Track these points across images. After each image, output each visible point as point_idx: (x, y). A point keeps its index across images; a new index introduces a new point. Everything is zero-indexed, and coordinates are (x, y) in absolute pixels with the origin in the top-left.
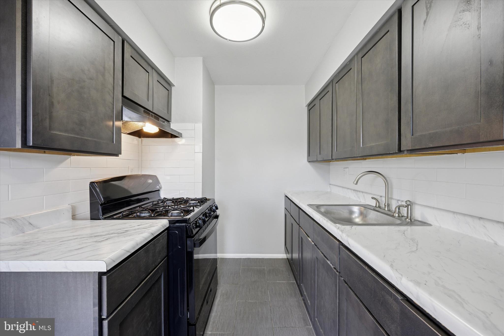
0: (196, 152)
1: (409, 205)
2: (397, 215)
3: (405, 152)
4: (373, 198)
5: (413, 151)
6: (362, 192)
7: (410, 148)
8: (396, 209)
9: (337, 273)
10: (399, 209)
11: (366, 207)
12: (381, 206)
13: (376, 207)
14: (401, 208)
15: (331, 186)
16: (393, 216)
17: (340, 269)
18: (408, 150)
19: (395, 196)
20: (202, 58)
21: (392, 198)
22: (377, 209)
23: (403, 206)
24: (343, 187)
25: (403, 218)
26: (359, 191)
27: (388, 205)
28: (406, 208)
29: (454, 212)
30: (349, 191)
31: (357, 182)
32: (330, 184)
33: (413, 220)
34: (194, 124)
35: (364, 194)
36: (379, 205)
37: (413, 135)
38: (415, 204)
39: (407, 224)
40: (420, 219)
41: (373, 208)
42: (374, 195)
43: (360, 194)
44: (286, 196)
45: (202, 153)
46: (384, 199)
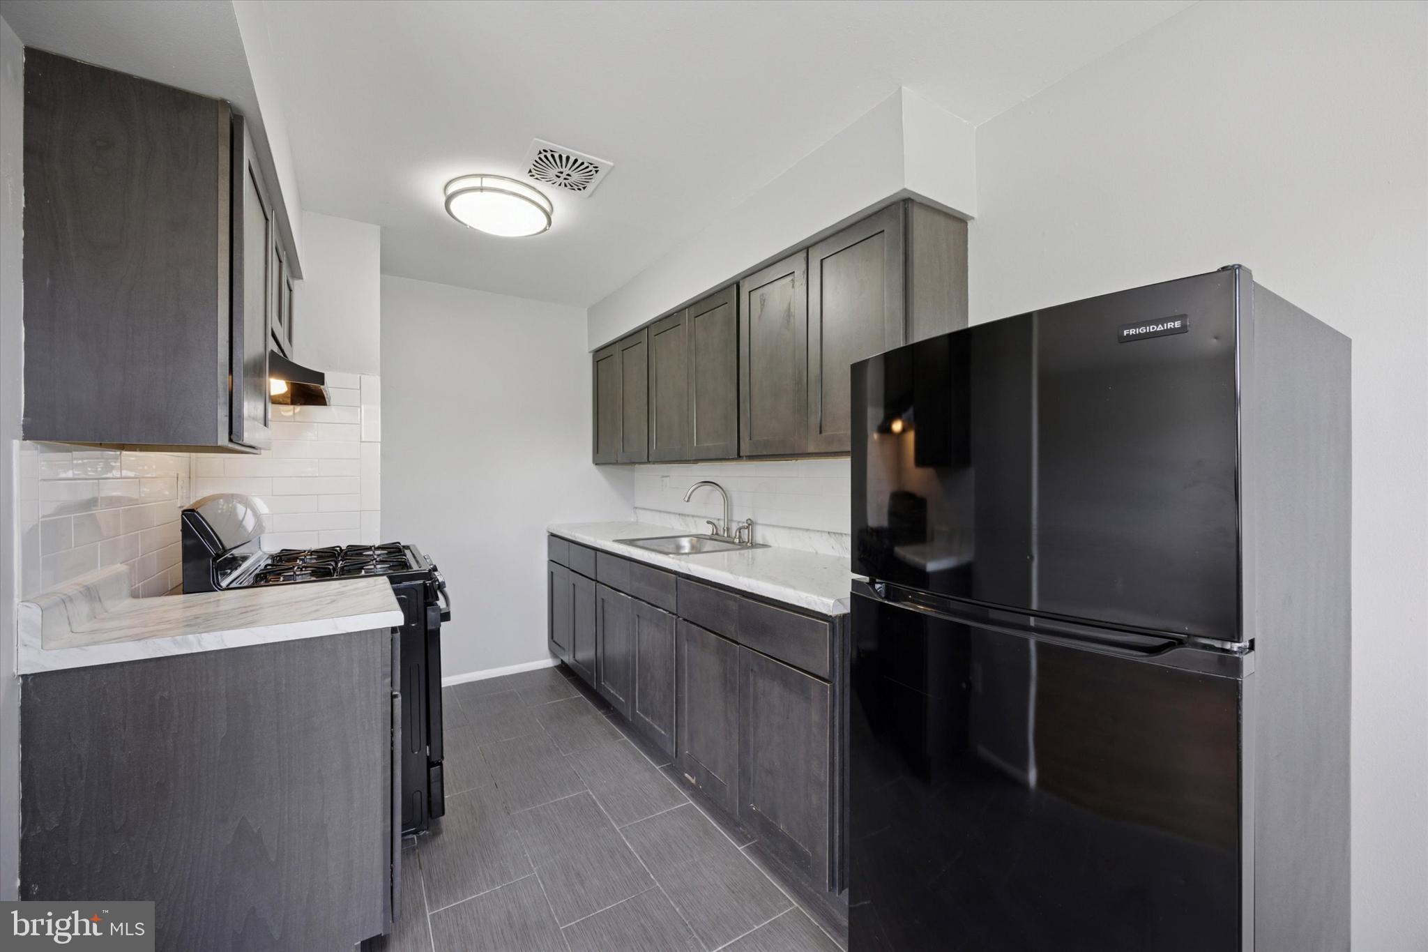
0: (363, 440)
1: (751, 524)
2: (737, 540)
3: (745, 458)
4: (708, 522)
5: (751, 458)
6: (693, 516)
7: (748, 454)
8: (736, 532)
9: (674, 616)
10: (740, 532)
11: (699, 537)
12: (719, 533)
13: (713, 534)
14: (742, 531)
15: (637, 510)
16: (733, 543)
17: (677, 611)
18: (746, 456)
19: (736, 517)
20: (379, 227)
21: (732, 521)
22: (714, 537)
23: (744, 528)
24: (660, 511)
25: (745, 544)
26: (688, 516)
27: (728, 529)
28: (747, 530)
29: (790, 528)
30: (672, 516)
31: (689, 498)
32: (636, 508)
33: (754, 544)
34: (359, 375)
35: (695, 519)
36: (716, 531)
37: (750, 439)
38: (757, 524)
39: (749, 548)
40: (761, 543)
41: (708, 537)
42: (711, 518)
43: (690, 520)
44: (553, 535)
45: (381, 443)
46: (722, 523)
